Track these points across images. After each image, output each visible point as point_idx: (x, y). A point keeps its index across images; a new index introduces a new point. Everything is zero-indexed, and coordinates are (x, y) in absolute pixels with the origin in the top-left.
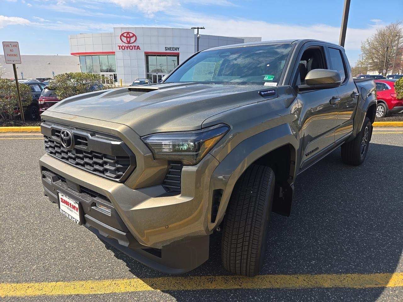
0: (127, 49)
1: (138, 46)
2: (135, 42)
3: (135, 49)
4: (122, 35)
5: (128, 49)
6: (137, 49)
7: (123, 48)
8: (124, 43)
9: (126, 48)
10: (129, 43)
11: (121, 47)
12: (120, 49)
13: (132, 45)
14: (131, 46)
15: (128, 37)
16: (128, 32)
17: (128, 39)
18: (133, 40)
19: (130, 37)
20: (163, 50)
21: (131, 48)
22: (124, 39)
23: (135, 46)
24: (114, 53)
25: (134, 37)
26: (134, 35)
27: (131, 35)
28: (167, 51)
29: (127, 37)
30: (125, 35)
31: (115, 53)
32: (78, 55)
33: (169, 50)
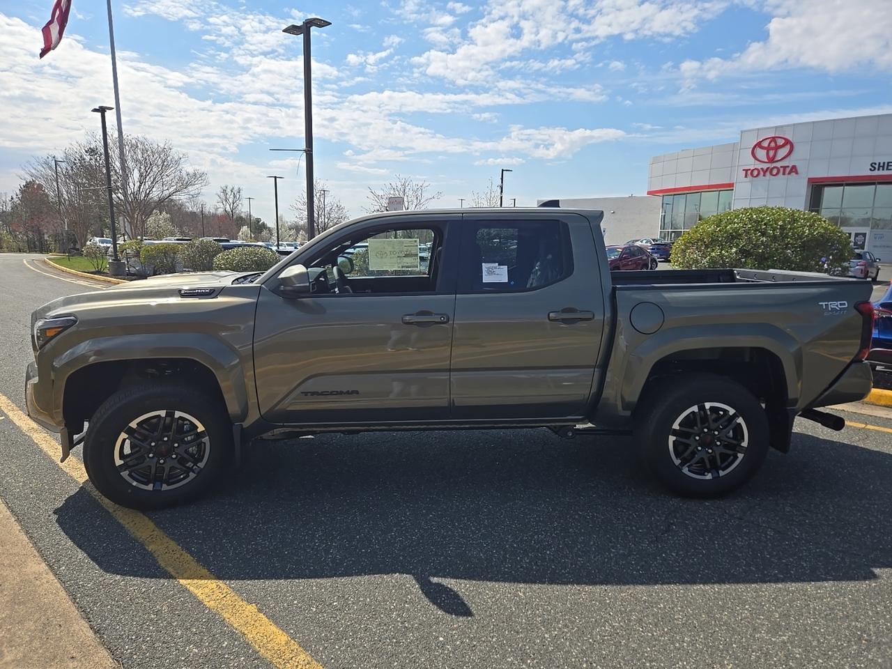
0: (764, 175)
1: (794, 167)
2: (788, 158)
3: (784, 174)
4: (759, 145)
5: (768, 173)
6: (789, 173)
7: (755, 173)
8: (759, 162)
9: (762, 173)
10: (771, 160)
11: (749, 172)
12: (746, 177)
13: (778, 165)
14: (775, 167)
15: (772, 149)
16: (773, 138)
17: (771, 153)
18: (782, 152)
19: (777, 148)
20: (865, 171)
21: (775, 172)
22: (761, 154)
23: (785, 168)
24: (731, 185)
25: (787, 148)
26: (787, 142)
27: (780, 142)
28: (876, 173)
29: (768, 149)
30: (765, 144)
31: (733, 186)
32: (661, 194)
33: (881, 168)
